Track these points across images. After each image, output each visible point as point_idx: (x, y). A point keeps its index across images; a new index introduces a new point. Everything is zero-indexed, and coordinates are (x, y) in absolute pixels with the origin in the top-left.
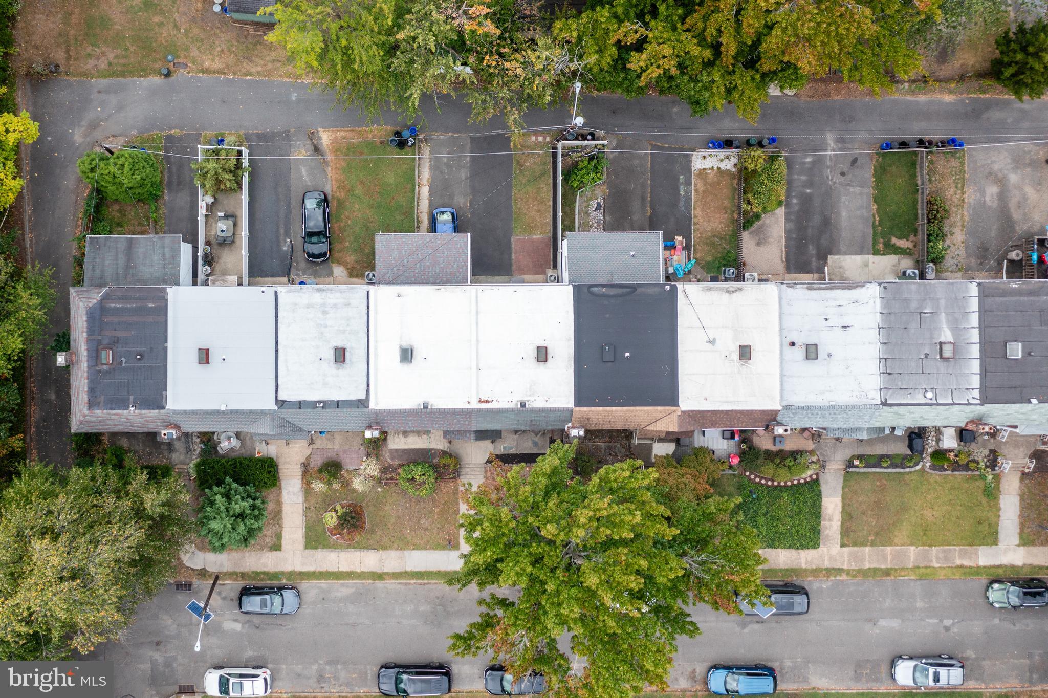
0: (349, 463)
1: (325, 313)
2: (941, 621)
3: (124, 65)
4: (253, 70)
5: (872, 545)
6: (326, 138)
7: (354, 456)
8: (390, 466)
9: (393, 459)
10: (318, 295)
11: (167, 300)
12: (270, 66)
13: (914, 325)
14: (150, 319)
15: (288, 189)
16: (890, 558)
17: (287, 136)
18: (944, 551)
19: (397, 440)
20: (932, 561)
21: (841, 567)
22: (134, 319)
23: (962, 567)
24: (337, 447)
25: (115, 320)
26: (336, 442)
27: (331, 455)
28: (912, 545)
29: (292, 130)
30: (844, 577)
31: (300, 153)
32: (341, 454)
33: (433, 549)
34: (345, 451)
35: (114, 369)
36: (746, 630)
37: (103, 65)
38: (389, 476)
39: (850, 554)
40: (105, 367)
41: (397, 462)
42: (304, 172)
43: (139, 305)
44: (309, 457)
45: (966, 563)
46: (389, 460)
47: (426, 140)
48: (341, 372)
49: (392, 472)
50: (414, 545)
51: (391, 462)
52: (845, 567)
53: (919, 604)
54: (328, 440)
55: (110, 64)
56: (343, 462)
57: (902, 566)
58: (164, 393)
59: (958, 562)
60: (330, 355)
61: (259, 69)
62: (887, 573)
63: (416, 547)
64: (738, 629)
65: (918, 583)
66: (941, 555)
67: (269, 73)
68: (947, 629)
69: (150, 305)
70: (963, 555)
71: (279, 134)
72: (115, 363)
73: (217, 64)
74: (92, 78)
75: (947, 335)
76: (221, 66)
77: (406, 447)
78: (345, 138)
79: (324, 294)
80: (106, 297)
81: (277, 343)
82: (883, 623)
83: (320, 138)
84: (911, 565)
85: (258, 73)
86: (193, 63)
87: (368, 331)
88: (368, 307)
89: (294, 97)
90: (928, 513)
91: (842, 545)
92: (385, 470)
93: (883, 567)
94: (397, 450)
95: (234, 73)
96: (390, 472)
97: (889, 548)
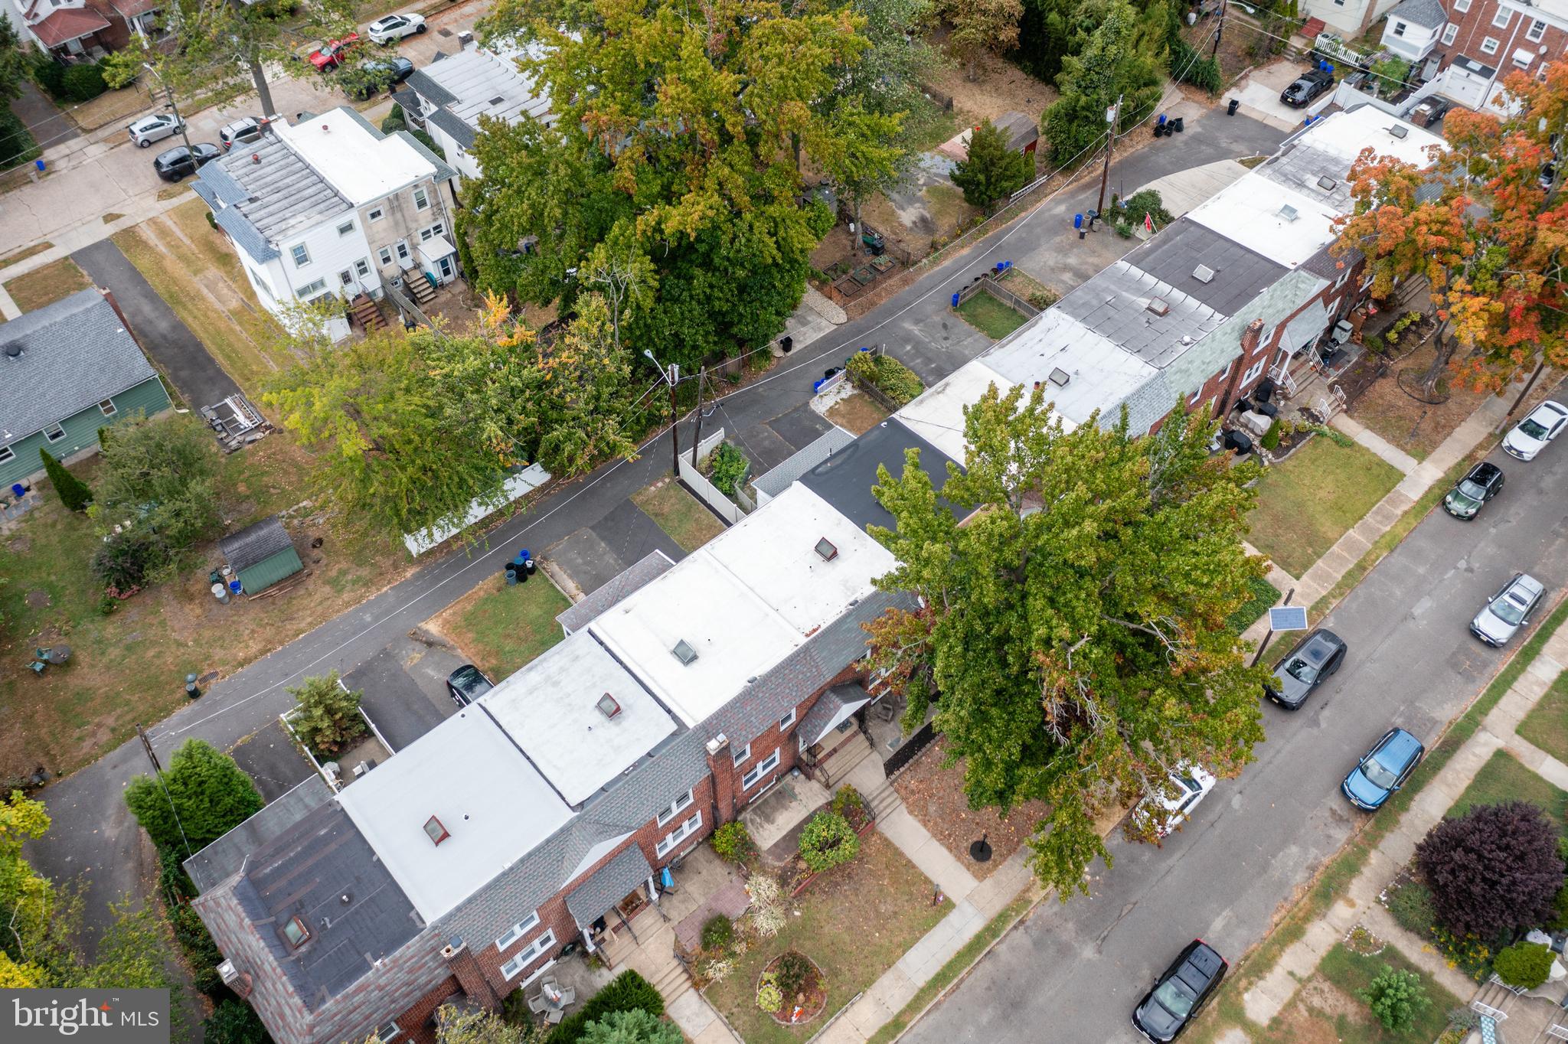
0: (734, 909)
1: (556, 684)
2: (1456, 568)
3: (133, 720)
4: (303, 625)
5: (1319, 557)
6: (433, 627)
7: (731, 894)
8: (784, 870)
9: (780, 858)
10: (532, 674)
11: (343, 809)
12: (320, 609)
13: (1112, 313)
14: (333, 847)
15: (424, 699)
16: (1345, 554)
17: (387, 655)
18: (1376, 513)
19: (765, 834)
20: (1379, 529)
21: (1319, 597)
22: (310, 862)
23: (1406, 513)
24: (702, 901)
25: (282, 883)
26: (696, 895)
27: (702, 916)
28: (1347, 529)
29: (389, 646)
30: (1335, 603)
31: (413, 657)
32: (714, 905)
33: (926, 931)
34: (716, 899)
35: (318, 941)
36: (1324, 725)
37: (104, 736)
38: (794, 882)
39: (1314, 578)
40: (303, 949)
41: (789, 858)
42: (430, 672)
43: (306, 843)
44: (677, 941)
45: (1405, 507)
46: (777, 864)
47: (545, 558)
48: (625, 724)
49: (794, 874)
50: (899, 946)
51: (782, 864)
52: (1324, 593)
53: (1421, 570)
54: (683, 901)
55: (113, 730)
56: (724, 913)
57: (1364, 553)
58: (412, 914)
59: (1399, 512)
60: (598, 718)
61: (309, 620)
62: (1361, 567)
63: (906, 947)
64: (1315, 731)
65: (1395, 555)
66: (1379, 518)
67: (324, 617)
68: (1470, 570)
69: (322, 833)
70: (1393, 503)
71: (376, 658)
72: (315, 933)
73: (255, 647)
74: (96, 760)
75: (1144, 302)
76: (260, 646)
77: (784, 833)
78: (454, 613)
79: (539, 668)
80: (252, 867)
81: (521, 751)
82: (1417, 611)
83: (427, 632)
84: (1370, 546)
85: (310, 624)
86: (224, 665)
87: (621, 663)
88: (601, 643)
89: (368, 618)
90: (1322, 494)
91: (1298, 578)
92: (783, 880)
93: (1351, 566)
94: (776, 845)
95: (281, 643)
96: (791, 877)
97: (1335, 548)
